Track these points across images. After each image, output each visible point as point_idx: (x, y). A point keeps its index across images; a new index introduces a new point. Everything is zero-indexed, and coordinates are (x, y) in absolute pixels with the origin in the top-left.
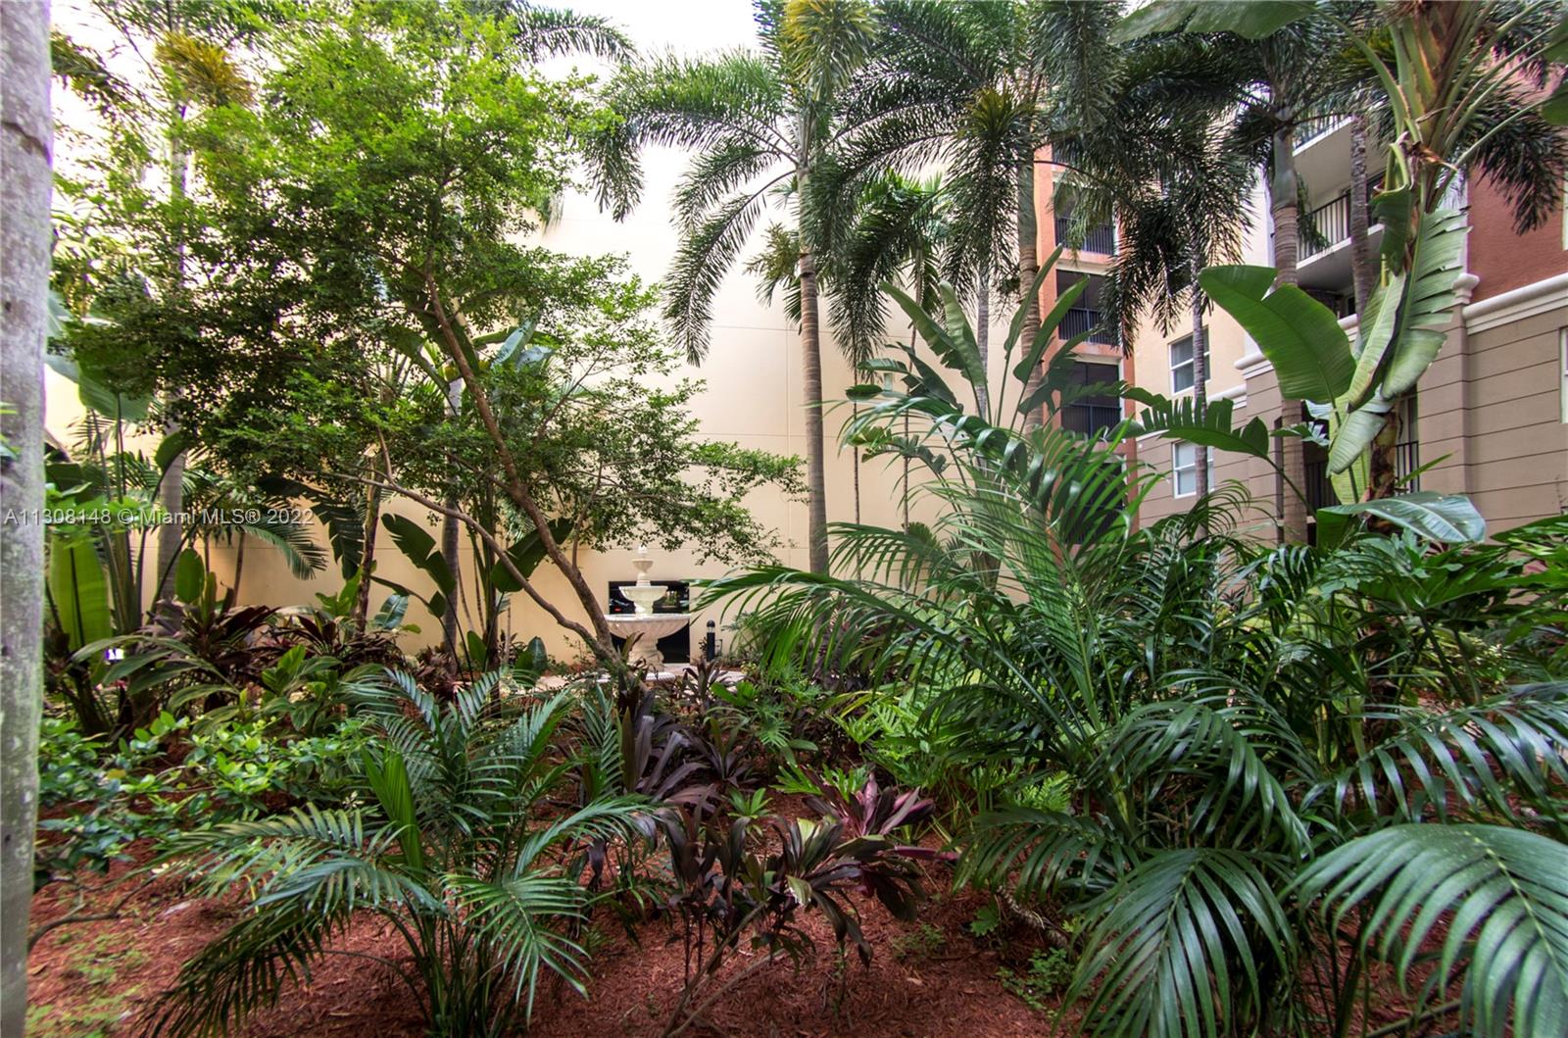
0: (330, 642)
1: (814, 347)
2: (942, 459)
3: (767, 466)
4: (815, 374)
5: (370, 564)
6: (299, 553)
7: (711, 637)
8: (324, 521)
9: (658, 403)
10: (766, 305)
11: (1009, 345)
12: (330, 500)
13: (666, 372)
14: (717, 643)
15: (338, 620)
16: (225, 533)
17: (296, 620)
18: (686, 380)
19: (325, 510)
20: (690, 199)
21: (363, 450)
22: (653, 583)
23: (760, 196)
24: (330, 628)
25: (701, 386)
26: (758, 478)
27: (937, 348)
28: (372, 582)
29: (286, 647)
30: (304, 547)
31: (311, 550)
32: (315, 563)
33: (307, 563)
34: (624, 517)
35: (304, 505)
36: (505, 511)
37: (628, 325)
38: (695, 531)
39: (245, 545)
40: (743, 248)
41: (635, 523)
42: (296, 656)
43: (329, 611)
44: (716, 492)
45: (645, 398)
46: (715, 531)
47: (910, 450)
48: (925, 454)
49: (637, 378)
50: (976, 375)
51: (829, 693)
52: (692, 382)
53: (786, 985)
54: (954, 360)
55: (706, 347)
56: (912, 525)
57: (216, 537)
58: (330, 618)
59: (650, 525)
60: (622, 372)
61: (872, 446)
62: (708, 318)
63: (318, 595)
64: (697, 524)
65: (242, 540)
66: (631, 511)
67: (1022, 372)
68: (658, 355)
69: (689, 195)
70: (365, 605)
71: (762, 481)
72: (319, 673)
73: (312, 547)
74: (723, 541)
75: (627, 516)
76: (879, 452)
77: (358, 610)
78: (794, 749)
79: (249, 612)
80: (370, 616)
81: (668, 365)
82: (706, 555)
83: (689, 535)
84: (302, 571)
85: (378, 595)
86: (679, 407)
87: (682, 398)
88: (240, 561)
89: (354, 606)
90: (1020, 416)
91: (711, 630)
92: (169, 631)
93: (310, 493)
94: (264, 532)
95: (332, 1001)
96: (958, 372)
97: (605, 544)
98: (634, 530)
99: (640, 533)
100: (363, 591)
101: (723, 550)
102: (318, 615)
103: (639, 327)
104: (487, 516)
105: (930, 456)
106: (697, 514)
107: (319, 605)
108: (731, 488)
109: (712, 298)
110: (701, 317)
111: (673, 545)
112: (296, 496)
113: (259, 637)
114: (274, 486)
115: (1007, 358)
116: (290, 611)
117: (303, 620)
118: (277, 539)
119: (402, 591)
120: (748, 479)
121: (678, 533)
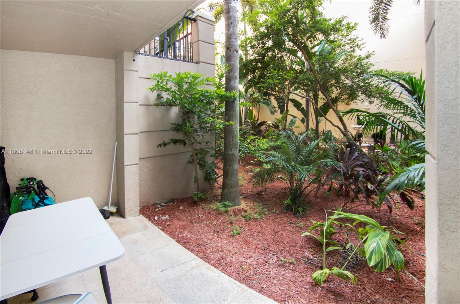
0: (278, 129)
5: (287, 111)
6: (272, 109)
8: (276, 101)
9: (360, 59)
12: (278, 96)
13: (361, 50)
15: (280, 124)
16: (256, 105)
17: (271, 125)
18: (368, 52)
19: (277, 99)
21: (285, 82)
24: (278, 126)
25: (373, 53)
28: (288, 115)
29: (269, 129)
30: (273, 107)
31: (274, 108)
32: (275, 111)
33: (273, 111)
35: (272, 98)
36: (321, 95)
37: (348, 38)
39: (260, 108)
41: (359, 96)
42: (271, 131)
43: (278, 122)
45: (356, 59)
52: (370, 52)
57: (254, 106)
58: (278, 124)
59: (363, 96)
63: (276, 119)
65: (259, 107)
68: (357, 45)
70: (286, 121)
72: (275, 135)
73: (274, 107)
77: (285, 122)
79: (261, 122)
80: (287, 124)
81: (361, 47)
82: (380, 106)
84: (272, 113)
85: (289, 118)
86: (366, 60)
87: (368, 57)
88: (259, 112)
89: (284, 121)
92: (247, 126)
93: (274, 95)
94: (264, 104)
95: (275, 191)
97: (349, 103)
98: (358, 98)
100: (286, 117)
102: (276, 123)
103: (352, 37)
104: (316, 97)
107: (276, 121)
111: (371, 102)
112: (271, 96)
113: (263, 128)
114: (266, 94)
116: (270, 122)
117: (273, 124)
118: (267, 106)
119: (295, 117)
121: (372, 99)
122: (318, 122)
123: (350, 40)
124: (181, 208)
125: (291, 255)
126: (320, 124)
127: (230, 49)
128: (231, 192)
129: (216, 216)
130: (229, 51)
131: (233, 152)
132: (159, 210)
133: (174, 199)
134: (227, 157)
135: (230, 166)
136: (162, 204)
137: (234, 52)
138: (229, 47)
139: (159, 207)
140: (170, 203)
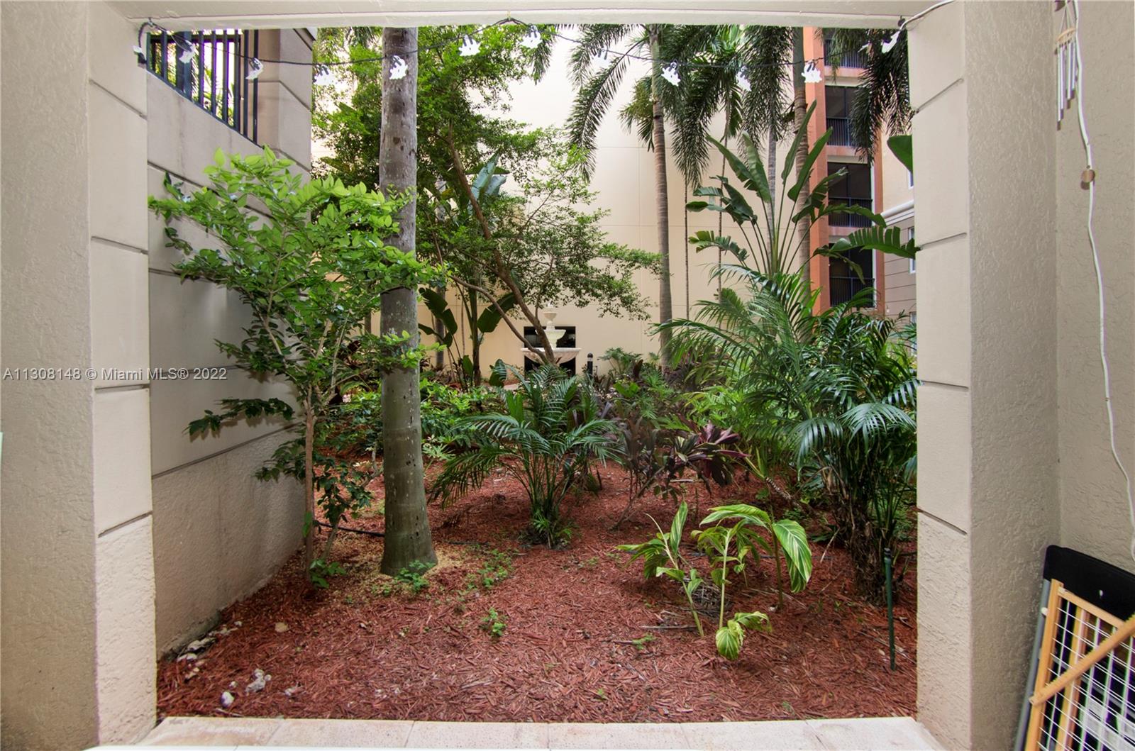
1: (663, 169)
2: (744, 252)
3: (644, 259)
4: (664, 189)
7: (590, 365)
9: (583, 221)
10: (628, 132)
11: (785, 175)
13: (588, 203)
14: (594, 368)
20: (580, 59)
22: (557, 328)
23: (626, 57)
25: (608, 213)
26: (637, 265)
27: (742, 178)
34: (553, 287)
38: (597, 296)
40: (616, 96)
41: (560, 291)
44: (612, 273)
45: (575, 218)
46: (611, 296)
47: (726, 245)
48: (734, 248)
49: (572, 206)
50: (765, 196)
51: (679, 392)
52: (602, 211)
53: (669, 513)
54: (752, 186)
55: (593, 170)
56: (724, 289)
59: (568, 292)
60: (564, 203)
61: (703, 244)
62: (594, 148)
64: (599, 292)
66: (557, 282)
67: (793, 195)
68: (584, 193)
69: (579, 54)
71: (639, 267)
74: (616, 303)
75: (555, 286)
76: (706, 246)
78: (660, 423)
81: (590, 199)
82: (605, 311)
83: (594, 298)
86: (593, 224)
87: (596, 218)
90: (792, 224)
91: (590, 359)
96: (754, 193)
98: (558, 295)
99: (563, 297)
101: (615, 308)
105: (738, 249)
106: (600, 286)
108: (622, 271)
109: (596, 133)
110: (590, 146)
111: (582, 304)
115: (784, 183)
120: (632, 265)
121: (587, 297)
122: (477, 344)
123: (569, 179)
124: (281, 627)
125: (631, 629)
126: (481, 347)
127: (402, 143)
128: (417, 534)
129: (406, 609)
130: (398, 147)
131: (414, 424)
132: (202, 668)
133: (226, 609)
134: (399, 439)
135: (408, 463)
136: (195, 645)
137: (410, 154)
138: (399, 137)
139: (193, 662)
140: (219, 629)
